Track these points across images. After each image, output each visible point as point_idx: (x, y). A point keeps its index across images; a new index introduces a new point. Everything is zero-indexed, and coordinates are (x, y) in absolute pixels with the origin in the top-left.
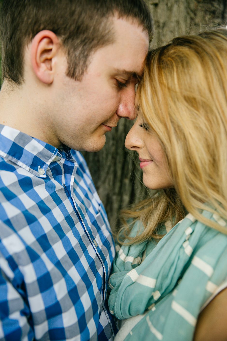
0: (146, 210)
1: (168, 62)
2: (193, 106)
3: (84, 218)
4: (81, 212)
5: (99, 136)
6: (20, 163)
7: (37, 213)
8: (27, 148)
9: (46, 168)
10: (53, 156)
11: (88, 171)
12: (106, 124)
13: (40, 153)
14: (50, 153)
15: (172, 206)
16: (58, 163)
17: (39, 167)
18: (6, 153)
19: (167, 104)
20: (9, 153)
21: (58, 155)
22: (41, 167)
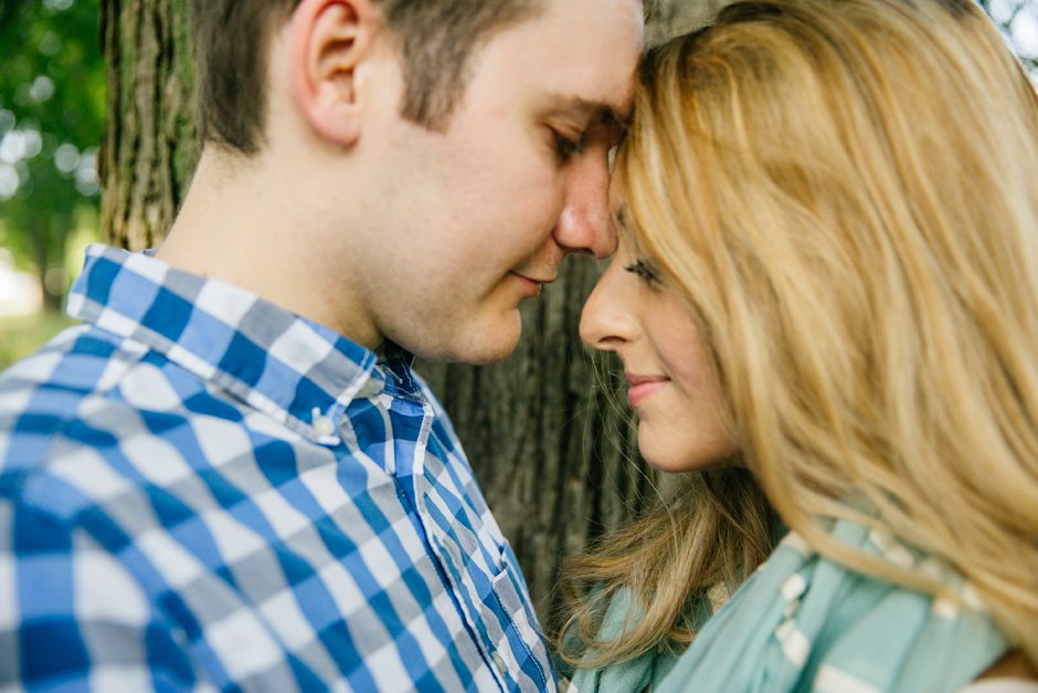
0: (648, 549)
1: (713, 70)
2: (794, 194)
3: (459, 580)
4: (449, 561)
5: (503, 313)
6: (255, 397)
7: (313, 552)
8: (279, 351)
9: (336, 415)
10: (360, 376)
11: (458, 446)
12: (521, 273)
13: (319, 367)
14: (349, 365)
15: (734, 529)
16: (374, 402)
17: (316, 411)
18: (211, 363)
19: (712, 194)
20: (224, 365)
21: (374, 375)
22: (323, 413)
